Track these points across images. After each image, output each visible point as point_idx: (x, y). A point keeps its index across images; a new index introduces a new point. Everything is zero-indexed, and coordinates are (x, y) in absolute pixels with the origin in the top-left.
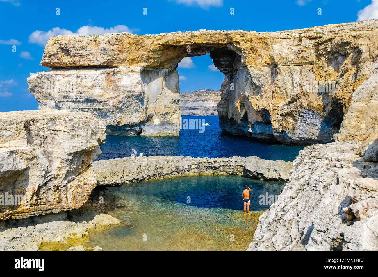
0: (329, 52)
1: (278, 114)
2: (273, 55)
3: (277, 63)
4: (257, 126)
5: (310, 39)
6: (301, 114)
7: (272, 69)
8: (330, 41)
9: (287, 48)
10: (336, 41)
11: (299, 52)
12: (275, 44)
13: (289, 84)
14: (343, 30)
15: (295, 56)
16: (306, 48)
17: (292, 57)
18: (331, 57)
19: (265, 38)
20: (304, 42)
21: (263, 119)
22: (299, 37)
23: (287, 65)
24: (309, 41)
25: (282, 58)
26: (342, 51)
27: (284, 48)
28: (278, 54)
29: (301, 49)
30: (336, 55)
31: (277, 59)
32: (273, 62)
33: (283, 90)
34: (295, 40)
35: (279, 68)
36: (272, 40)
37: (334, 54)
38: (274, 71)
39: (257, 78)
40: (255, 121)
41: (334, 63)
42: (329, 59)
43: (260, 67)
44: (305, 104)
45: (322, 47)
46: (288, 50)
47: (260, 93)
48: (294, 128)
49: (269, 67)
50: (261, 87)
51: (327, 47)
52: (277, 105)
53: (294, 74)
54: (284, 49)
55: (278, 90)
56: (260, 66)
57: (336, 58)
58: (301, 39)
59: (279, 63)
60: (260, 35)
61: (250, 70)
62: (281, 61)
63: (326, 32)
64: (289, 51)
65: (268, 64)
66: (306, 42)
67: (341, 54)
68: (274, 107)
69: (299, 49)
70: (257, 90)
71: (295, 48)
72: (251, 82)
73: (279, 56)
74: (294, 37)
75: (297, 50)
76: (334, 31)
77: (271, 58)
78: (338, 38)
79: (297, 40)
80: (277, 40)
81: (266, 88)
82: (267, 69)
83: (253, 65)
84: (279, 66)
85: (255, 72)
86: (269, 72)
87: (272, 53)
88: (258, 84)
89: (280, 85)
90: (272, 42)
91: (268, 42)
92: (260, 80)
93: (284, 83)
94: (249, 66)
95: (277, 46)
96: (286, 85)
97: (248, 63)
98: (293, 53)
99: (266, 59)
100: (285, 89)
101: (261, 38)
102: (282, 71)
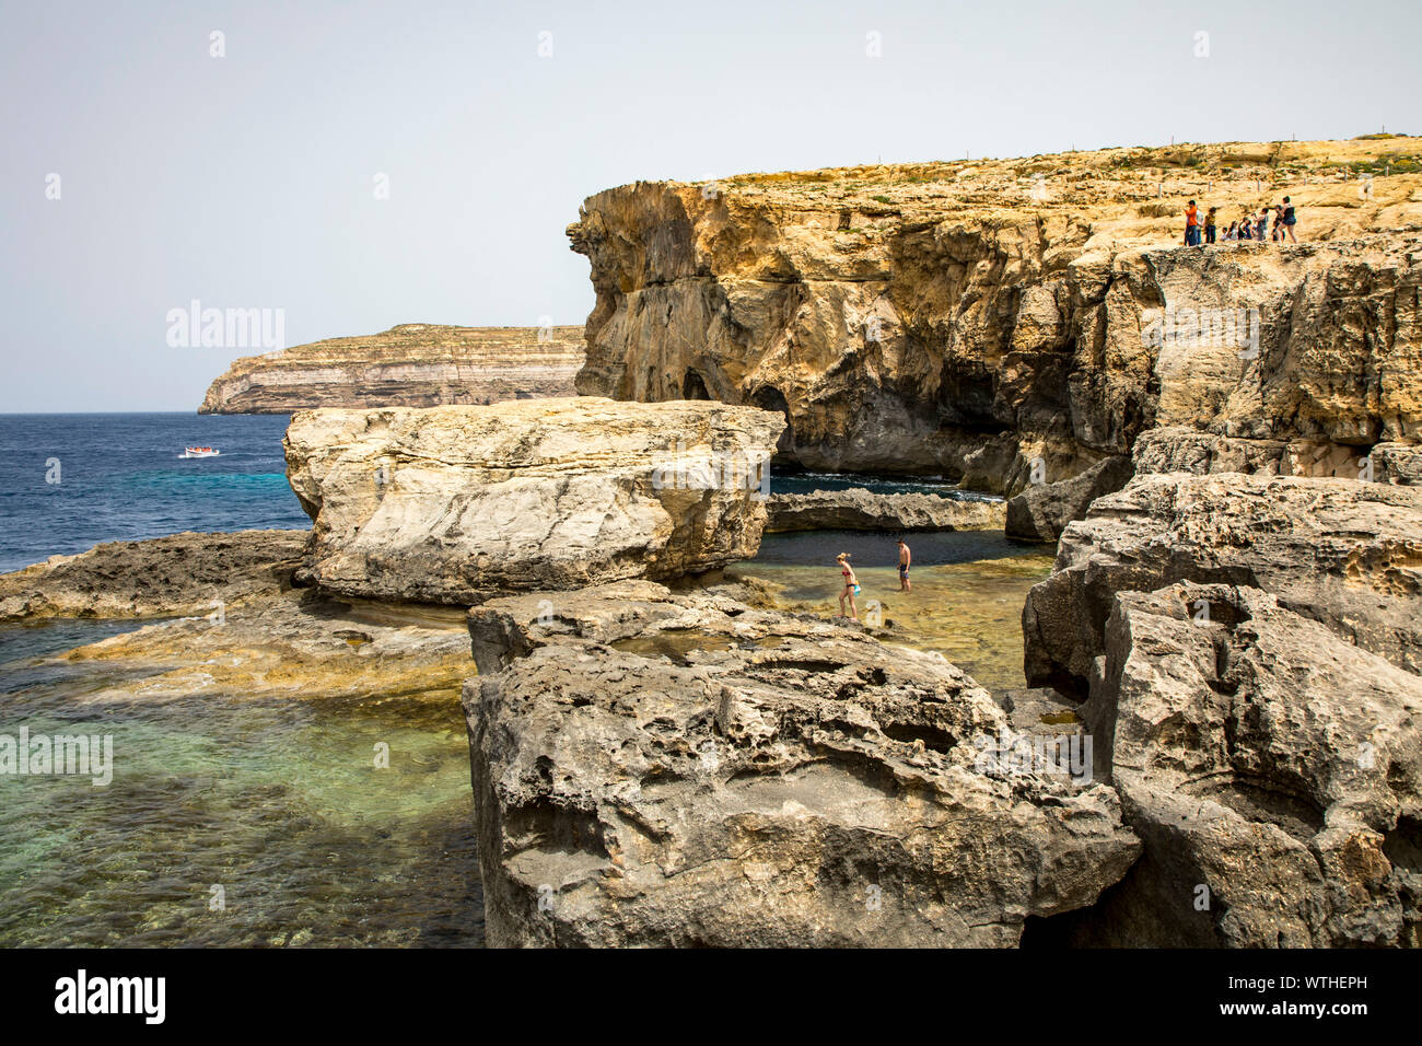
0: (928, 253)
1: (806, 400)
2: (788, 253)
3: (798, 272)
5: (870, 215)
6: (865, 400)
7: (783, 288)
8: (927, 228)
9: (821, 237)
10: (945, 230)
11: (853, 248)
12: (789, 225)
15: (845, 257)
16: (868, 238)
17: (837, 259)
18: (932, 266)
19: (763, 208)
20: (858, 223)
23: (825, 280)
24: (868, 221)
25: (813, 262)
26: (958, 253)
27: (813, 234)
28: (801, 250)
29: (855, 242)
30: (943, 261)
31: (797, 262)
32: (787, 269)
33: (816, 339)
34: (832, 215)
35: (805, 287)
36: (780, 213)
37: (938, 259)
38: (787, 291)
39: (744, 309)
41: (936, 281)
42: (925, 269)
43: (752, 281)
44: (873, 374)
45: (910, 240)
46: (826, 242)
47: (752, 345)
48: (848, 435)
49: (774, 282)
50: (754, 331)
51: (922, 242)
52: (803, 379)
53: (846, 303)
54: (814, 239)
55: (804, 341)
56: (751, 278)
57: (945, 268)
58: (846, 215)
59: (803, 272)
61: (726, 287)
62: (810, 270)
64: (827, 245)
65: (774, 275)
66: (863, 223)
67: (955, 260)
68: (796, 384)
69: (851, 241)
70: (740, 341)
71: (840, 238)
72: (729, 318)
73: (804, 256)
75: (847, 243)
76: (919, 199)
77: (782, 257)
78: (947, 223)
79: (837, 215)
80: (792, 213)
81: (767, 335)
82: (770, 288)
83: (732, 275)
84: (805, 281)
85: (741, 294)
86: (774, 295)
87: (783, 247)
88: (747, 324)
89: (810, 329)
90: (780, 219)
91: (772, 218)
92: (753, 314)
93: (822, 324)
94: (721, 277)
95: (794, 230)
96: (825, 330)
97: (718, 268)
98: (838, 249)
99: (767, 261)
100: (824, 340)
101: (752, 208)
102: (814, 294)
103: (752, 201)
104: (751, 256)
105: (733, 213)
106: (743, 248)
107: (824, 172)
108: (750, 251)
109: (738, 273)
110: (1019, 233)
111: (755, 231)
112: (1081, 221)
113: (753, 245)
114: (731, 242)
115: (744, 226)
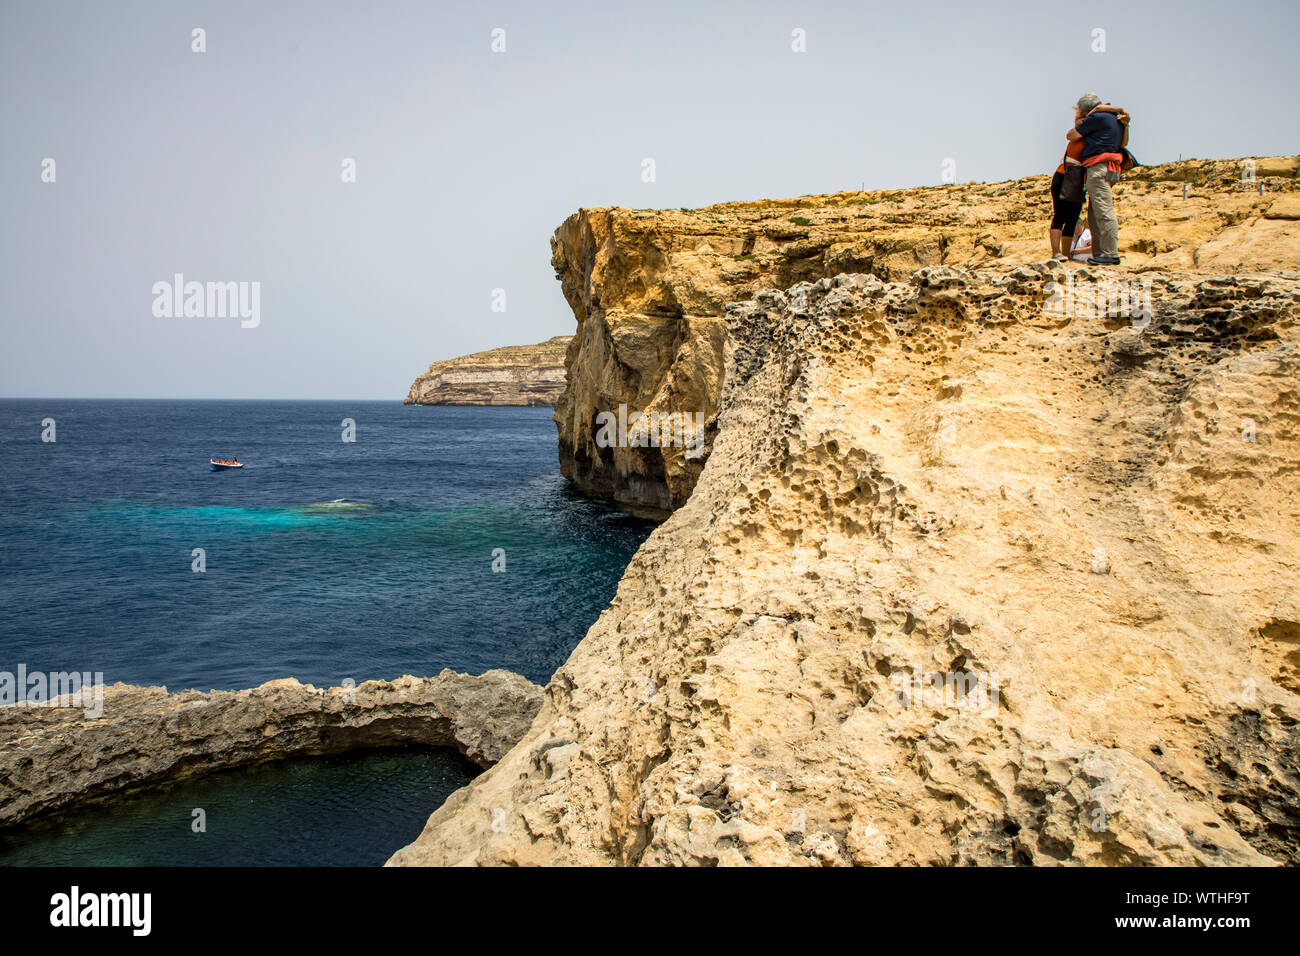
1: (683, 457)
2: (673, 284)
3: (681, 306)
4: (638, 484)
5: (777, 239)
7: (672, 324)
8: (818, 253)
9: (710, 264)
10: (833, 255)
11: (742, 278)
12: (678, 251)
13: (712, 370)
14: (864, 217)
15: (731, 288)
16: (762, 266)
17: (721, 291)
19: (652, 233)
20: (760, 247)
21: (649, 469)
22: (746, 231)
23: (707, 316)
24: (772, 246)
25: (696, 295)
27: (702, 262)
28: (685, 280)
29: (746, 270)
31: (681, 294)
32: (673, 303)
33: (696, 386)
34: (735, 239)
35: (686, 323)
36: (668, 237)
39: (629, 347)
40: (630, 471)
43: (640, 316)
46: (713, 270)
47: (641, 388)
49: (663, 317)
50: (643, 374)
51: (811, 271)
54: (700, 267)
55: (683, 387)
56: (638, 312)
58: (750, 239)
59: (686, 306)
60: (638, 221)
61: (611, 323)
62: (693, 304)
63: (823, 221)
64: (713, 274)
65: (661, 309)
66: (765, 250)
69: (742, 270)
70: (631, 382)
71: (731, 266)
72: (616, 357)
73: (688, 287)
74: (733, 230)
75: (737, 271)
77: (667, 288)
78: (838, 246)
79: (741, 240)
80: (682, 237)
81: (656, 377)
82: (655, 324)
83: (619, 308)
84: (687, 317)
85: (625, 331)
86: (660, 332)
87: (668, 277)
88: (635, 364)
89: (689, 373)
90: (669, 245)
91: (659, 243)
92: (640, 354)
93: (701, 368)
94: (608, 311)
95: (683, 258)
96: (705, 374)
97: (607, 301)
98: (724, 279)
99: (653, 293)
100: (703, 386)
101: (640, 233)
102: (694, 333)
103: (641, 225)
104: (639, 286)
105: (621, 238)
106: (632, 278)
107: (804, 200)
108: (638, 282)
109: (626, 305)
110: (917, 259)
111: (645, 259)
112: (990, 241)
113: (644, 273)
114: (620, 272)
115: (632, 253)
